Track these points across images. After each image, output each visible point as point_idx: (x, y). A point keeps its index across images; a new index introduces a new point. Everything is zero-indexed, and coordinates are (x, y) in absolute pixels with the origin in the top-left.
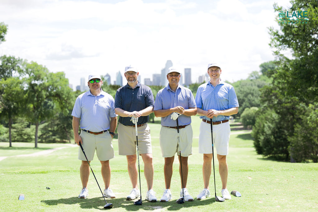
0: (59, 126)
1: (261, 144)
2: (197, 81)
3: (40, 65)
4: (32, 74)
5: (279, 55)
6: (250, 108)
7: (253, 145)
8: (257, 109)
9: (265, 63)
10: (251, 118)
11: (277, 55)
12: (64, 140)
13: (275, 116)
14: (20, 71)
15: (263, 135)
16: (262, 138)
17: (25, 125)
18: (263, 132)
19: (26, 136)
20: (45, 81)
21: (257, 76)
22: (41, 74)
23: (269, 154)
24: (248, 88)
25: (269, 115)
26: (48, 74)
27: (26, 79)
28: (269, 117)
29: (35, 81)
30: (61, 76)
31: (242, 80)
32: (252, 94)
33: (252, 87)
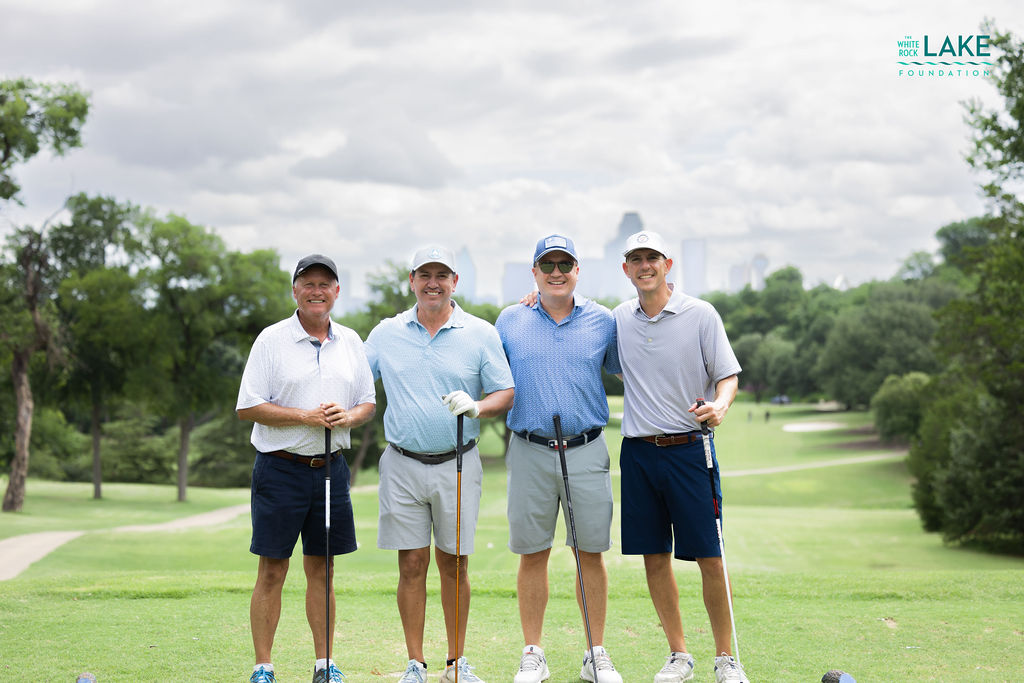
1: (939, 501)
3: (195, 228)
4: (171, 256)
5: (998, 198)
6: (901, 375)
7: (910, 500)
8: (924, 378)
9: (955, 224)
10: (904, 406)
11: (993, 200)
13: (986, 401)
14: (132, 247)
15: (944, 466)
16: (941, 475)
17: (148, 427)
18: (945, 458)
19: (150, 461)
20: (213, 278)
21: (926, 267)
22: (199, 257)
23: (967, 532)
24: (895, 310)
25: (966, 399)
26: (222, 256)
27: (148, 274)
28: (967, 406)
29: (179, 280)
30: (266, 262)
31: (874, 281)
32: (909, 334)
33: (911, 306)
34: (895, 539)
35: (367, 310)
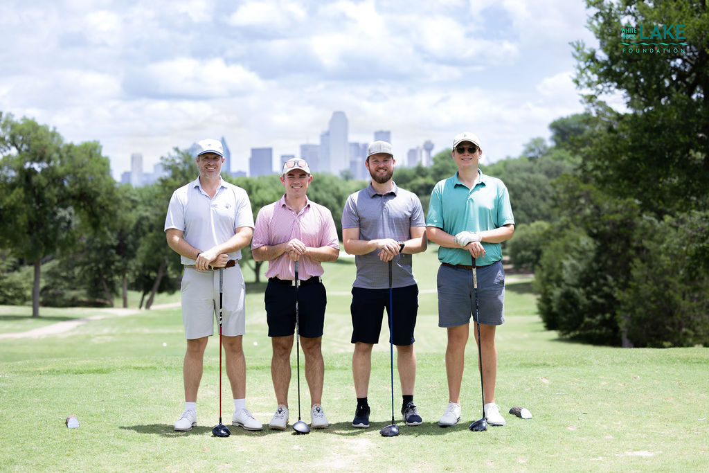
0: (86, 268)
1: (555, 309)
2: (403, 161)
3: (43, 126)
4: (25, 147)
5: (594, 103)
6: (529, 224)
7: (536, 309)
8: (545, 225)
9: (562, 119)
10: (530, 245)
11: (590, 104)
12: (98, 300)
13: (586, 242)
15: (559, 286)
16: (557, 292)
17: (9, 266)
18: (559, 281)
19: (11, 289)
20: (55, 162)
21: (542, 149)
22: (46, 147)
23: (574, 329)
24: (523, 179)
25: (572, 240)
26: (61, 147)
27: (10, 159)
28: (573, 244)
29: (31, 164)
30: (92, 151)
31: (508, 157)
32: (533, 195)
33: (532, 176)
34: (526, 335)
35: (160, 183)
